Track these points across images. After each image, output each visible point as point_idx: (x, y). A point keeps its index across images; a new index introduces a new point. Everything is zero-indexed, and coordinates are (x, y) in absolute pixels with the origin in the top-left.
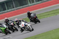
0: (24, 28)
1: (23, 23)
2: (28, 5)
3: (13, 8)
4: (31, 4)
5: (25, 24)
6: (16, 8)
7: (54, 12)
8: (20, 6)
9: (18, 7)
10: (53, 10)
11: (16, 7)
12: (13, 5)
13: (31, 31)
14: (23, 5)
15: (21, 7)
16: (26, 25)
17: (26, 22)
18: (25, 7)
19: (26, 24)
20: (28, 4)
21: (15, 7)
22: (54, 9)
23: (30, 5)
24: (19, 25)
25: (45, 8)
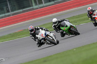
0: (44, 39)
1: (42, 32)
2: (32, 8)
3: (8, 11)
4: (37, 7)
5: (45, 34)
6: (12, 13)
7: (75, 19)
8: (19, 9)
9: (15, 10)
10: (73, 17)
11: (12, 10)
12: (8, 7)
13: (55, 44)
14: (24, 8)
15: (21, 10)
16: (48, 35)
17: (47, 31)
18: (27, 11)
19: (48, 33)
20: (32, 6)
21: (10, 11)
22: (75, 15)
23: (35, 7)
24: (36, 36)
25: (60, 13)
